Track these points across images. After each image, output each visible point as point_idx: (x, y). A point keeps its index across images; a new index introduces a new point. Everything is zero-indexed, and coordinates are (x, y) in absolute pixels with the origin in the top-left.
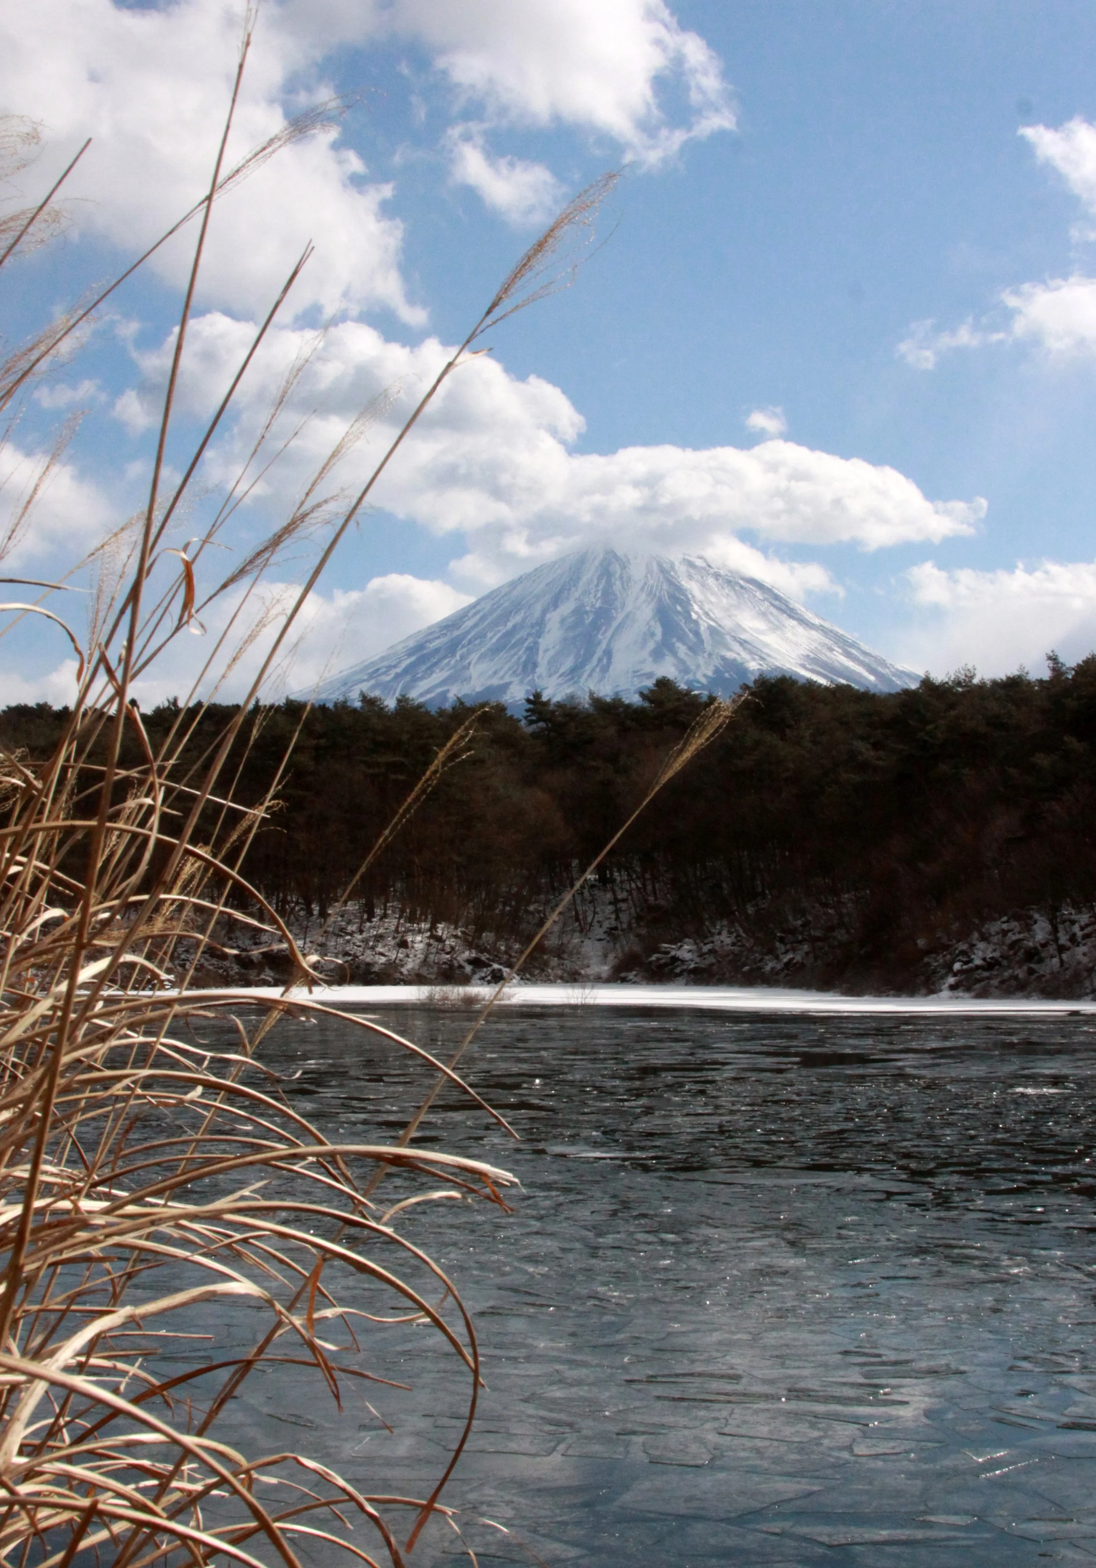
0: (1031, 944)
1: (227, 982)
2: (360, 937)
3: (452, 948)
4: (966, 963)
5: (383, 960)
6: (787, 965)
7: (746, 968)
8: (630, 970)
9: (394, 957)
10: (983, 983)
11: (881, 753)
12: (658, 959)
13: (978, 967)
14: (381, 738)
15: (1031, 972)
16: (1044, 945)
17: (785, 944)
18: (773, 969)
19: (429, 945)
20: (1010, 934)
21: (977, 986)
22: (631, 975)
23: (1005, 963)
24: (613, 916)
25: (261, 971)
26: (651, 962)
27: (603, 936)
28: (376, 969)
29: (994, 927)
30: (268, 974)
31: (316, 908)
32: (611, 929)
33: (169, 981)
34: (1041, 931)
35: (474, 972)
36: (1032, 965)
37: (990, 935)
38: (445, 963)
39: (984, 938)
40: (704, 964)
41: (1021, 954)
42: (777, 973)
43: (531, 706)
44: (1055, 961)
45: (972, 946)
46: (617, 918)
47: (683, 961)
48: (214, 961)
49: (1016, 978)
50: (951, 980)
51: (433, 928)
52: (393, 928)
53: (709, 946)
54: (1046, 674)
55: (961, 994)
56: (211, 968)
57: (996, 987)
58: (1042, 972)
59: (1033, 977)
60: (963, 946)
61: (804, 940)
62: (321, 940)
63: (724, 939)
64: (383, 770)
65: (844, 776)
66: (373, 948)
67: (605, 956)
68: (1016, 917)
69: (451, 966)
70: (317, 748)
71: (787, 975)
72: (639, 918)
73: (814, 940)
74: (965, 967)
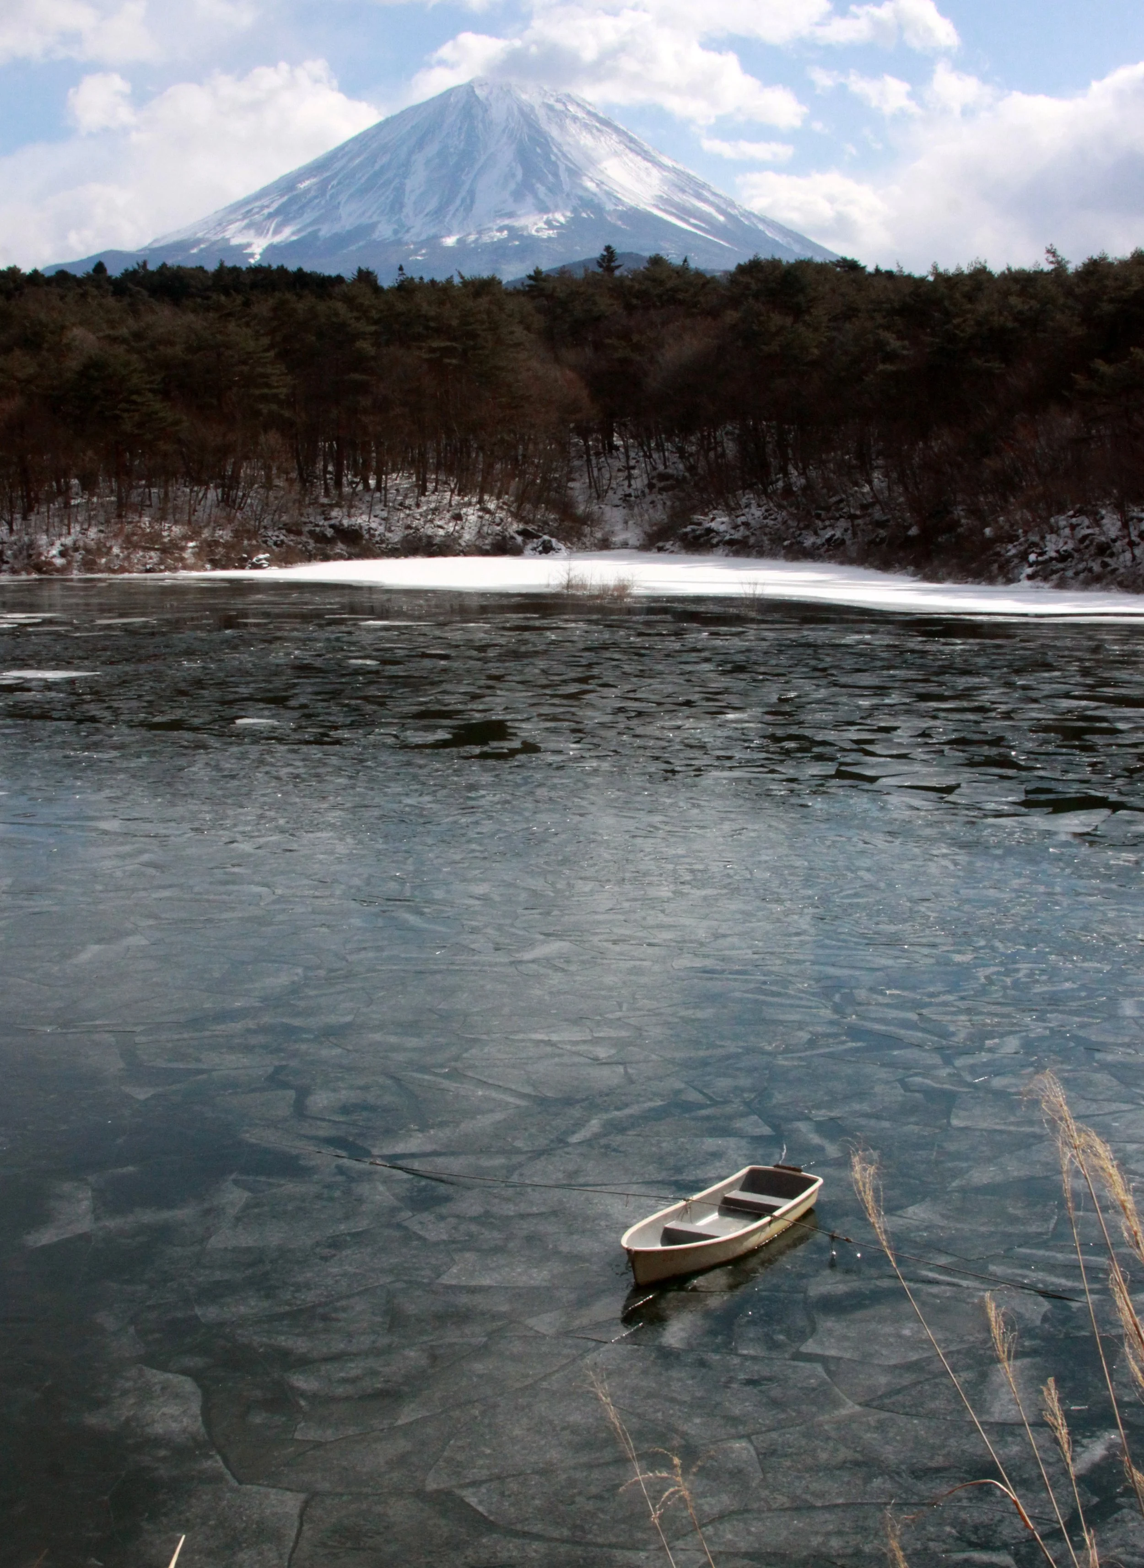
0: (1103, 539)
1: (309, 557)
2: (420, 510)
3: (502, 520)
4: (1041, 554)
5: (441, 532)
6: (829, 540)
7: (786, 543)
8: (667, 540)
9: (451, 529)
10: (1058, 575)
11: (906, 343)
12: (693, 531)
13: (1051, 559)
14: (432, 324)
15: (1105, 565)
16: (1114, 541)
17: (823, 521)
18: (814, 543)
19: (481, 517)
20: (1078, 529)
21: (1055, 577)
22: (668, 545)
23: (1076, 555)
24: (626, 483)
25: (336, 544)
26: (686, 534)
27: (619, 502)
28: (437, 540)
29: (1062, 521)
30: (340, 548)
31: (372, 482)
32: (626, 496)
33: (266, 559)
34: (1111, 525)
35: (525, 543)
36: (1107, 560)
37: (1059, 529)
38: (497, 535)
39: (1055, 530)
40: (737, 536)
41: (1093, 550)
42: (818, 548)
43: (532, 282)
44: (1128, 555)
45: (1043, 538)
46: (630, 486)
47: (718, 533)
48: (292, 537)
49: (1090, 570)
50: (1029, 571)
51: (481, 501)
52: (445, 501)
53: (743, 519)
54: (1048, 267)
55: (1041, 584)
56: (291, 543)
57: (1072, 578)
58: (1114, 566)
59: (1109, 568)
60: (1035, 538)
61: (841, 517)
62: (384, 514)
63: (755, 513)
64: (438, 355)
65: (881, 367)
66: (431, 521)
67: (626, 522)
68: (1079, 512)
69: (504, 538)
70: (376, 332)
71: (828, 550)
72: (651, 486)
73: (853, 517)
74: (1040, 559)
